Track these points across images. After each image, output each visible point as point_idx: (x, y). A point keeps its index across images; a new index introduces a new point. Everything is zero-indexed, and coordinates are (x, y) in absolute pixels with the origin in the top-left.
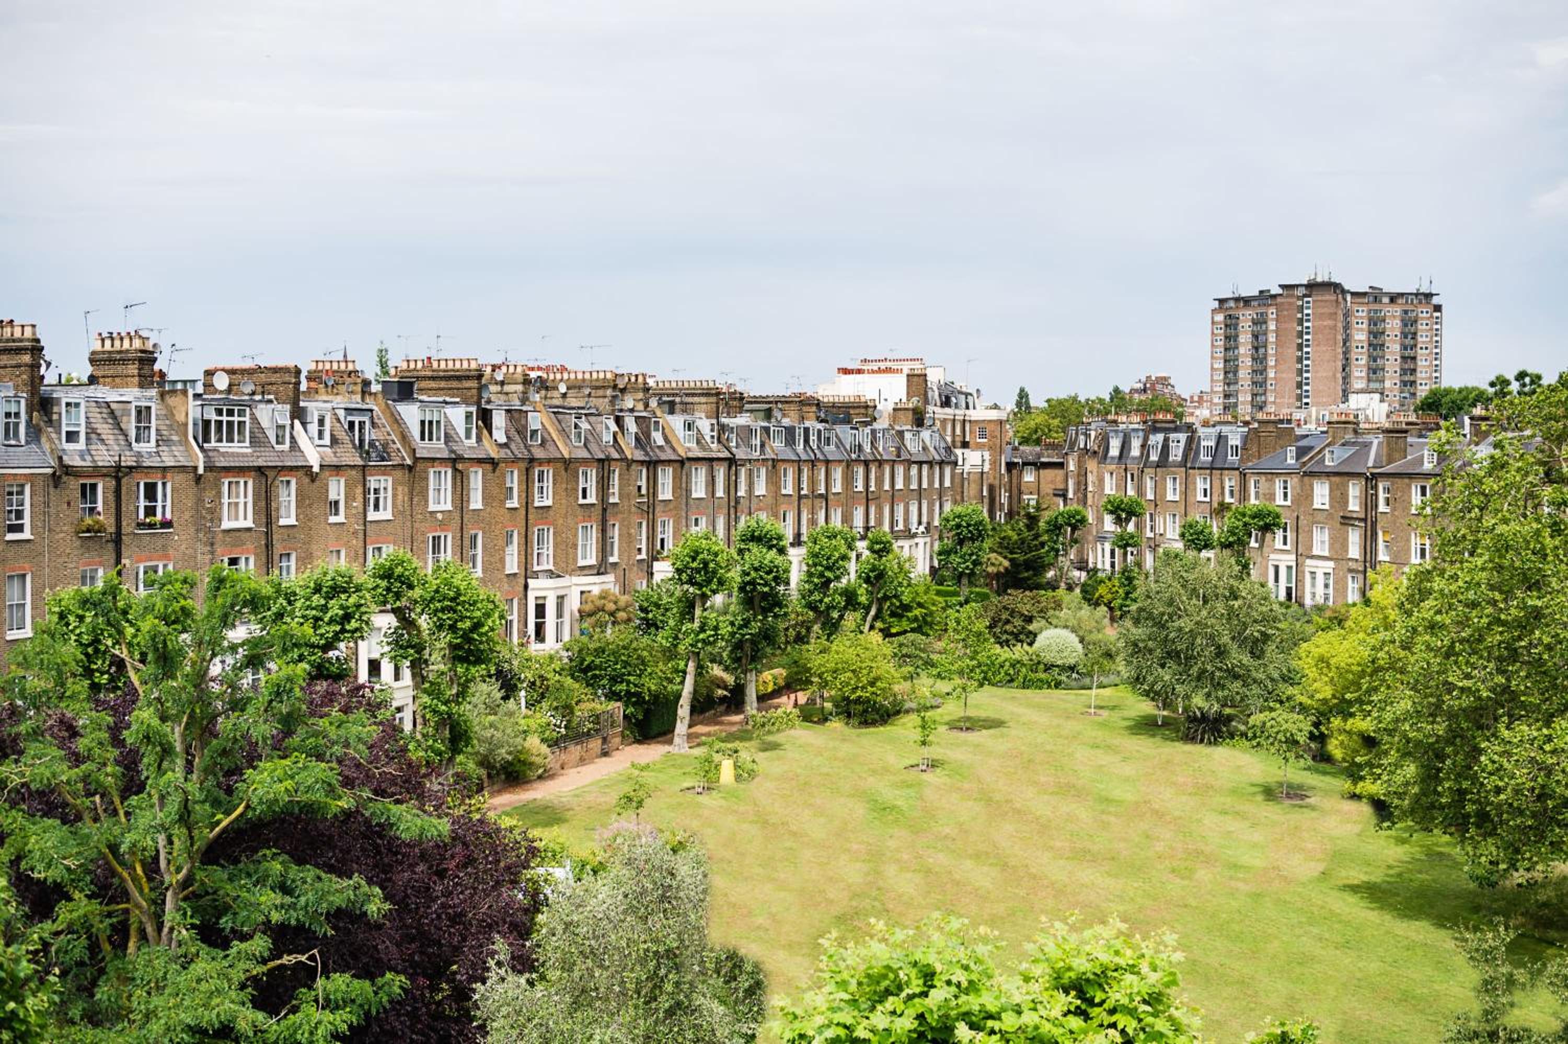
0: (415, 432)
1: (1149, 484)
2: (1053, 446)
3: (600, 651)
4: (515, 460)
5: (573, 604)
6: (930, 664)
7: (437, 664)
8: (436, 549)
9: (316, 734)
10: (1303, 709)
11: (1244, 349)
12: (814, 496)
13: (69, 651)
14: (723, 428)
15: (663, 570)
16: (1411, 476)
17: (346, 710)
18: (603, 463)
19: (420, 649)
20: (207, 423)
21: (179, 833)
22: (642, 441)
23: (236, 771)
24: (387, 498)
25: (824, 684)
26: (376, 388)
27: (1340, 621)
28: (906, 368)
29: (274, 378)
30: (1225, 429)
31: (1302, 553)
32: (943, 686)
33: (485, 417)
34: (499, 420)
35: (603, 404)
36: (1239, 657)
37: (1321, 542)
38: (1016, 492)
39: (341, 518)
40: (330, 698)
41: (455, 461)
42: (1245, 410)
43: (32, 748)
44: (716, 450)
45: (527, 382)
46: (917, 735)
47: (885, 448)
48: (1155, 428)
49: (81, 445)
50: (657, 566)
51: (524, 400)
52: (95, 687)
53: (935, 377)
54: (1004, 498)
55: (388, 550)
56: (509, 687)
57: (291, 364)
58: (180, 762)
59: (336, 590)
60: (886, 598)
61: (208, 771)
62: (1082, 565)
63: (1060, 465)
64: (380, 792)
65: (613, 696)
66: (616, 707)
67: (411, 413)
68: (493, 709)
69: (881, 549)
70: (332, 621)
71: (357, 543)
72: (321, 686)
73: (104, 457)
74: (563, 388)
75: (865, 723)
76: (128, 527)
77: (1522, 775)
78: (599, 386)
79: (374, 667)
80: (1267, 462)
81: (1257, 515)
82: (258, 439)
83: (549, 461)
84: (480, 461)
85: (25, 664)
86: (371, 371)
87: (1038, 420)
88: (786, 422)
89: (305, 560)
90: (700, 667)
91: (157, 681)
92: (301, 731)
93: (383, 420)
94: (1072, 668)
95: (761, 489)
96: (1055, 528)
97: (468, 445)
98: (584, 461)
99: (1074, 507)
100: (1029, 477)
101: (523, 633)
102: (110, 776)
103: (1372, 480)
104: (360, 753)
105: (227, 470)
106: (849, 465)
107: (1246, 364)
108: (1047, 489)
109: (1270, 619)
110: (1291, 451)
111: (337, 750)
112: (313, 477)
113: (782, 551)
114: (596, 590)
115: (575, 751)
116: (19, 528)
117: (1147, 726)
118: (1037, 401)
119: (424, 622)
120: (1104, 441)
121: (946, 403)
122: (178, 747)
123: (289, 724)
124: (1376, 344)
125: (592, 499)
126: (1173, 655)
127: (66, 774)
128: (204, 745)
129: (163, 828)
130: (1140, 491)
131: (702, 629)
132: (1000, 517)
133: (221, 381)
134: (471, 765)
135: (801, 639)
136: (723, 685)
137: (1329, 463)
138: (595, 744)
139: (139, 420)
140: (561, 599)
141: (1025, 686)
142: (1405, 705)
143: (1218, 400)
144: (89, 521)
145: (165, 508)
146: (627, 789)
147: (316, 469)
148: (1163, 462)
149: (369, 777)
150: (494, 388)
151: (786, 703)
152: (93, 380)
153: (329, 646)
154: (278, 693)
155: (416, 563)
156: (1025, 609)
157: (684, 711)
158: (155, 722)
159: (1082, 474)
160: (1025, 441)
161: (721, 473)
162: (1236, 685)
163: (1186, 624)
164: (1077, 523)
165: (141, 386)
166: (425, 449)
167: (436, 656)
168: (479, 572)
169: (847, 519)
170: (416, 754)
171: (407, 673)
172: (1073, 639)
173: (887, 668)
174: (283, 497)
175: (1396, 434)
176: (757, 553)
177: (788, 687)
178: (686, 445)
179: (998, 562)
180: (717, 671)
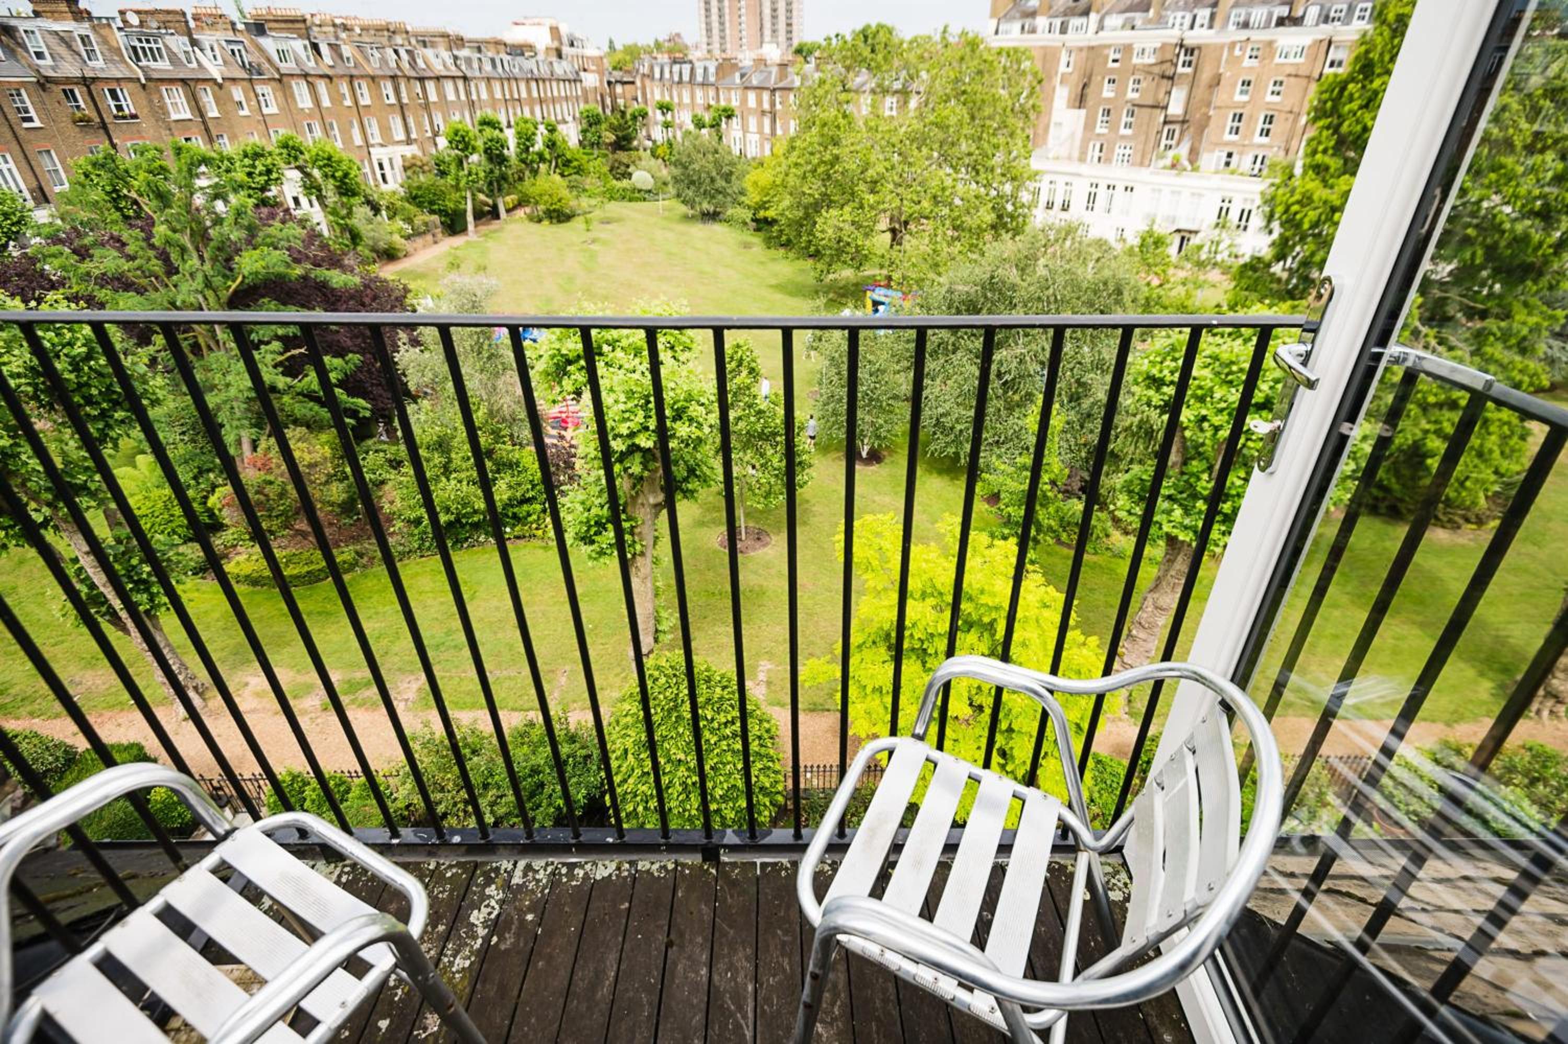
0: (275, 57)
1: (675, 93)
2: (628, 72)
3: (419, 188)
4: (342, 76)
5: (398, 163)
6: (585, 190)
7: (332, 198)
8: (311, 131)
9: (269, 236)
10: (749, 207)
11: (715, 18)
12: (513, 99)
13: (96, 195)
14: (456, 58)
15: (442, 142)
16: (790, 89)
17: (283, 222)
18: (394, 78)
19: (320, 190)
20: (134, 49)
21: (209, 293)
22: (413, 63)
23: (229, 259)
24: (270, 98)
25: (537, 203)
26: (240, 26)
27: (762, 164)
28: (549, 22)
29: (169, 18)
30: (708, 63)
31: (745, 130)
32: (593, 202)
33: (315, 47)
34: (324, 49)
35: (385, 41)
36: (720, 183)
37: (753, 123)
38: (614, 98)
39: (245, 112)
40: (272, 216)
41: (306, 76)
42: (717, 53)
43: (97, 252)
44: (454, 72)
45: (334, 25)
46: (584, 226)
47: (545, 71)
48: (675, 62)
49: (48, 61)
50: (438, 139)
51: (337, 38)
52: (126, 218)
53: (564, 30)
54: (608, 101)
55: (282, 131)
56: (376, 209)
57: (177, 7)
58: (195, 255)
59: (257, 155)
60: (558, 156)
61: (214, 260)
62: (649, 138)
63: (633, 83)
64: (317, 265)
65: (432, 212)
66: (435, 218)
67: (268, 43)
68: (370, 222)
69: (552, 130)
70: (261, 174)
71: (262, 127)
72: (265, 211)
73: (71, 70)
74: (358, 31)
75: (559, 221)
76: (108, 120)
77: (830, 231)
78: (379, 29)
79: (296, 200)
80: (727, 80)
81: (725, 110)
82: (174, 59)
83: (362, 77)
84: (321, 76)
85: (70, 202)
86: (235, 16)
87: (619, 56)
88: (490, 54)
89: (233, 138)
90: (473, 195)
91: (162, 211)
92: (261, 234)
93: (251, 48)
94: (650, 191)
95: (484, 95)
96: (634, 118)
97: (311, 65)
98: (384, 77)
99: (642, 106)
100: (619, 89)
101: (375, 179)
102: (156, 266)
103: (774, 91)
104: (298, 245)
105: (162, 80)
106: (528, 81)
107: (715, 25)
108: (629, 96)
109: (732, 164)
110: (737, 75)
111: (286, 244)
112: (220, 86)
113: (501, 130)
114: (409, 155)
115: (419, 241)
116: (30, 120)
117: (686, 218)
118: (619, 46)
119: (316, 173)
120: (652, 68)
121: (572, 45)
122: (189, 245)
123: (252, 230)
124: (774, 17)
125: (393, 100)
126: (693, 183)
127: (126, 266)
128: (206, 246)
129: (197, 291)
130: (671, 97)
131: (470, 174)
132: (608, 112)
133: (134, 20)
134: (367, 252)
135: (521, 179)
136: (487, 204)
137: (755, 82)
138: (429, 238)
139: (84, 44)
140: (391, 160)
141: (630, 200)
142: (786, 203)
143: (705, 46)
144: (78, 114)
145: (129, 107)
146: (451, 259)
147: (220, 81)
148: (680, 82)
149: (308, 257)
150: (315, 29)
151: (520, 213)
152: (37, 14)
153: (264, 189)
154: (239, 213)
155: (300, 139)
156: (625, 161)
157: (470, 218)
158: (169, 233)
159: (644, 88)
160: (615, 68)
161: (460, 83)
162: (720, 197)
163: (696, 166)
164: (644, 115)
165: (76, 20)
166: (285, 67)
167: (330, 194)
168: (339, 144)
169: (532, 112)
170: (334, 247)
171: (315, 203)
172: (649, 176)
173: (565, 193)
174: (205, 99)
175: (783, 66)
176: (489, 132)
177: (519, 205)
178: (439, 69)
179: (610, 137)
180: (482, 197)
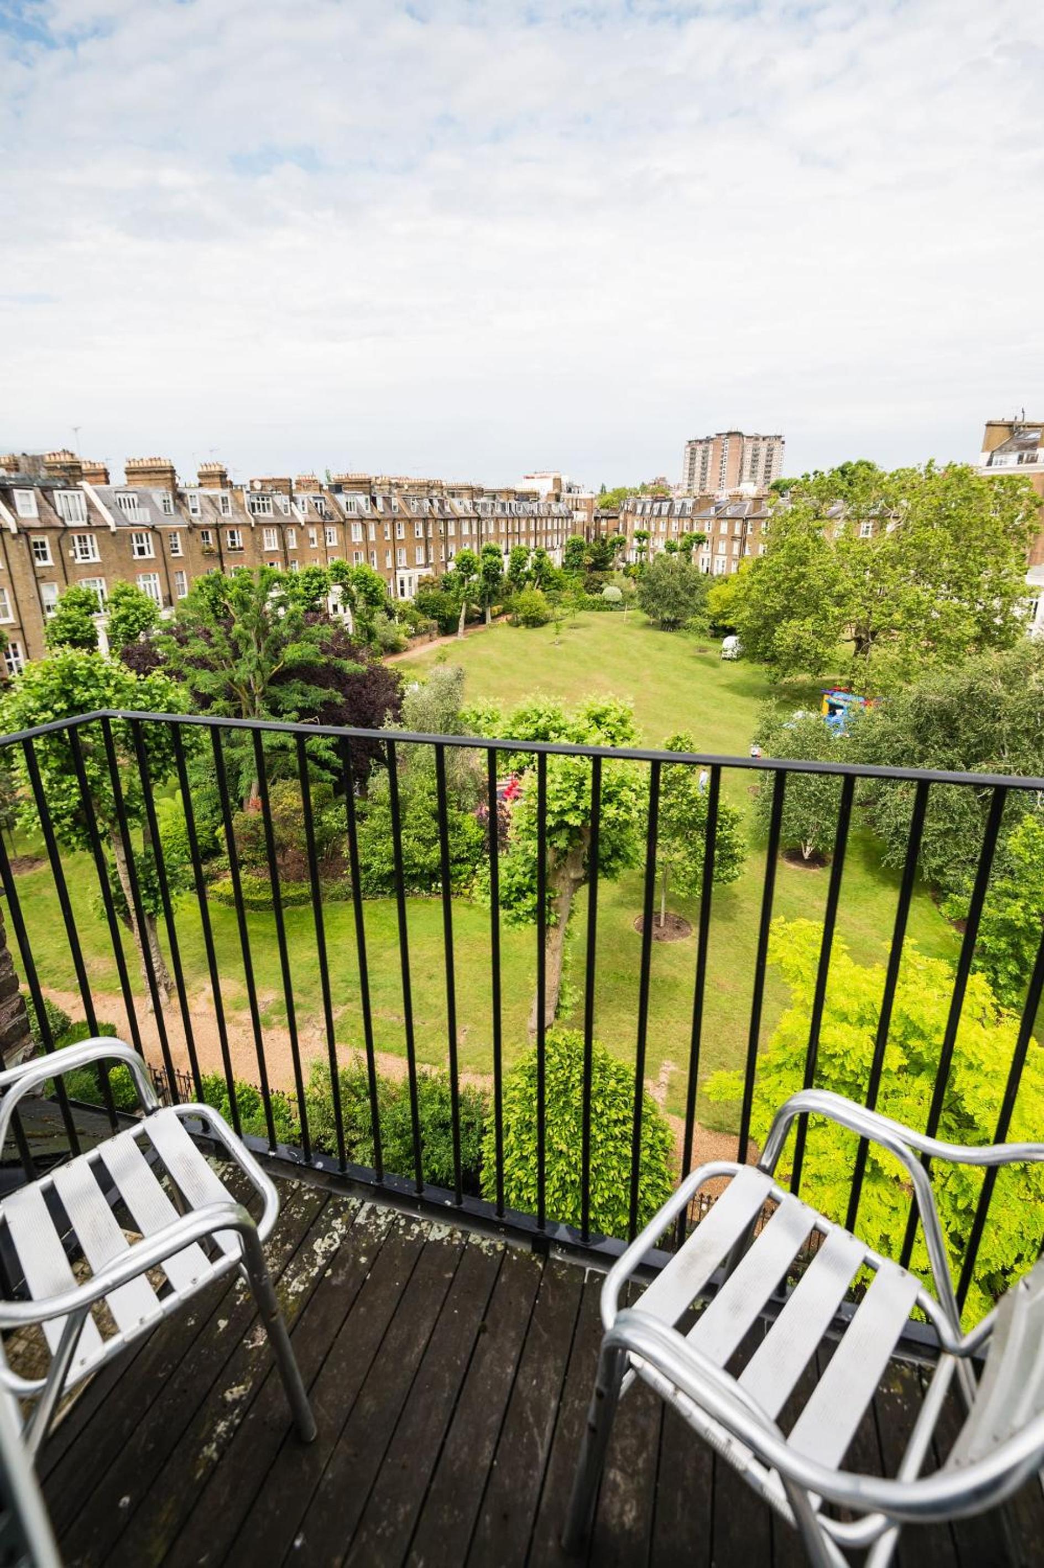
0: (345, 508)
1: (653, 525)
2: (614, 509)
3: (427, 599)
4: (388, 519)
5: (416, 581)
6: (560, 602)
7: (361, 605)
8: (357, 558)
9: (310, 633)
10: (709, 616)
11: (698, 464)
12: (514, 533)
13: (203, 602)
14: (475, 504)
15: (452, 565)
16: (762, 518)
17: (322, 624)
18: (425, 520)
19: (353, 600)
20: (253, 504)
21: (258, 673)
22: (442, 509)
23: (278, 649)
24: (334, 536)
25: (518, 612)
26: (325, 487)
27: (726, 581)
28: (553, 475)
29: (281, 483)
30: (686, 500)
31: (714, 553)
32: (566, 611)
33: (374, 500)
34: (380, 501)
35: (424, 494)
36: (684, 596)
37: (722, 548)
38: (598, 529)
39: (315, 545)
40: (315, 619)
41: (362, 519)
42: (696, 491)
43: (192, 641)
44: (472, 514)
45: (390, 484)
46: (554, 631)
47: (543, 511)
48: (656, 500)
49: (199, 514)
50: (449, 564)
51: (390, 493)
52: (217, 617)
53: (565, 480)
54: (593, 532)
55: (337, 559)
56: (391, 614)
57: (286, 477)
58: (255, 646)
59: (316, 575)
60: (543, 575)
61: (267, 649)
62: (624, 560)
63: (616, 518)
64: (339, 656)
65: (433, 617)
66: (435, 622)
67: (341, 499)
68: (384, 624)
69: (541, 555)
70: (314, 589)
71: (323, 556)
72: (311, 615)
73: (211, 519)
74: (406, 487)
75: (534, 626)
76: (224, 550)
77: (789, 639)
78: (421, 486)
79: (335, 607)
80: (703, 513)
81: (697, 537)
82: (277, 511)
83: (402, 519)
84: (373, 520)
85: (185, 607)
86: (323, 480)
87: (608, 497)
88: (502, 501)
89: (302, 563)
90: (468, 605)
91: (242, 614)
92: (304, 632)
93: (329, 502)
94: (617, 603)
95: (491, 530)
96: (613, 545)
97: (367, 513)
98: (418, 519)
99: (621, 535)
100: (604, 523)
101: (396, 592)
102: (228, 652)
103: (745, 520)
104: (329, 641)
105: (265, 525)
106: (528, 519)
107: (698, 470)
108: (611, 528)
109: (698, 581)
110: (713, 509)
111: (320, 640)
112: (302, 528)
113: (500, 556)
114: (424, 575)
115: (419, 639)
116: (177, 551)
117: (647, 625)
118: (609, 490)
119: (354, 588)
120: (635, 506)
121: (570, 491)
122: (254, 640)
123: (298, 629)
124: (755, 461)
125: (421, 535)
126: (657, 596)
127: (208, 651)
128: (264, 639)
129: (251, 671)
130: (649, 528)
131: (468, 590)
132: (591, 540)
133: (258, 486)
134: (377, 646)
135: (508, 593)
136: (477, 612)
137: (729, 514)
138: (427, 637)
139: (223, 502)
140: (410, 578)
141: (599, 610)
142: (747, 614)
143: (686, 487)
144: (207, 548)
145: (239, 542)
146: (439, 654)
147: (303, 524)
148: (659, 515)
149: (333, 650)
150: (376, 487)
151: (503, 619)
152: (201, 485)
153: (314, 599)
154: (293, 617)
155: (348, 563)
156: (599, 579)
157: (462, 623)
158: (243, 630)
159: (625, 521)
160: (602, 507)
161: (475, 523)
162: (682, 608)
163: (663, 583)
164: (622, 542)
165: (222, 487)
166: (349, 514)
167: (360, 603)
168: (375, 568)
169: (528, 542)
170: (354, 642)
171: (348, 610)
172: (618, 591)
173: (543, 604)
174: (290, 537)
175: (758, 500)
176: (489, 558)
177: (503, 613)
178: (460, 512)
179: (589, 560)
180: (474, 606)
